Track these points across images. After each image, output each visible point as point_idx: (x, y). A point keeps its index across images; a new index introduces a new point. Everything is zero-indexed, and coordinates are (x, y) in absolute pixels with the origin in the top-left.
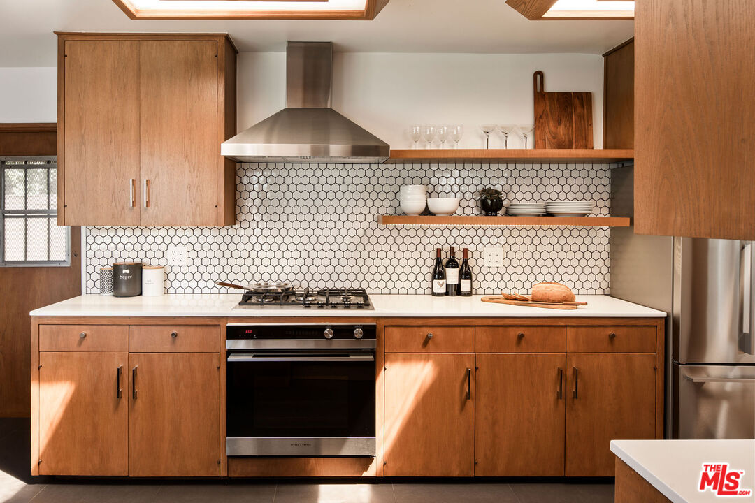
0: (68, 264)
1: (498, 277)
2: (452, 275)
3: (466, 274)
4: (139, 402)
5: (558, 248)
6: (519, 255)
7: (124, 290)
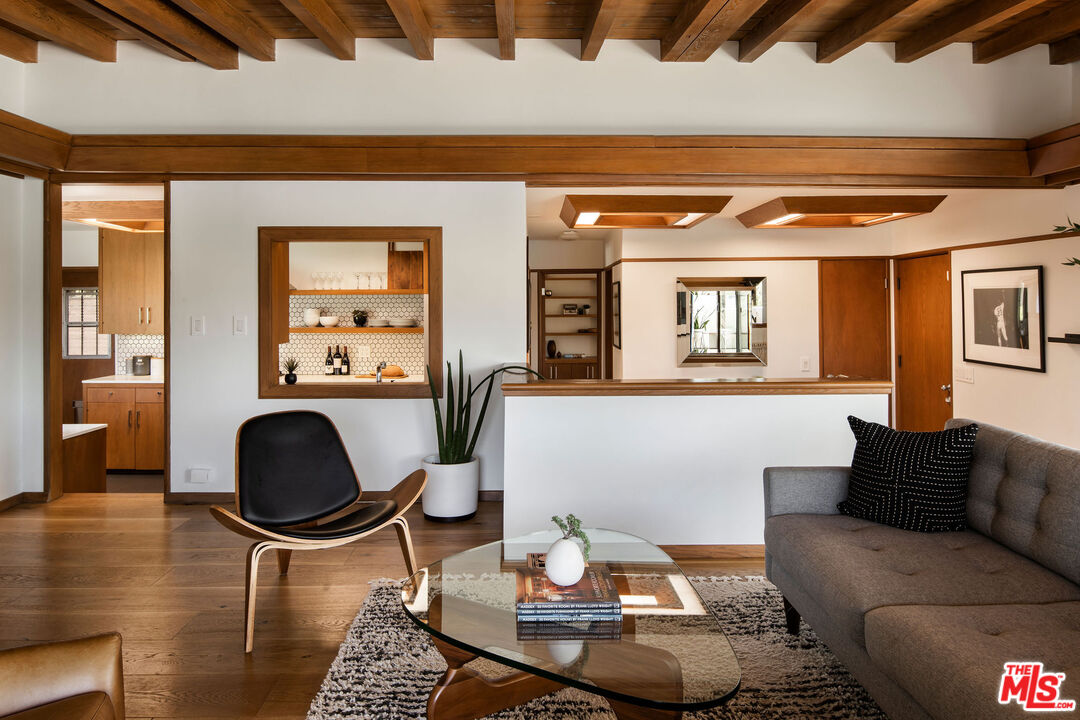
0: (110, 357)
1: (368, 364)
2: (337, 362)
3: (346, 362)
4: (141, 429)
5: (404, 345)
6: (381, 350)
7: (139, 371)
